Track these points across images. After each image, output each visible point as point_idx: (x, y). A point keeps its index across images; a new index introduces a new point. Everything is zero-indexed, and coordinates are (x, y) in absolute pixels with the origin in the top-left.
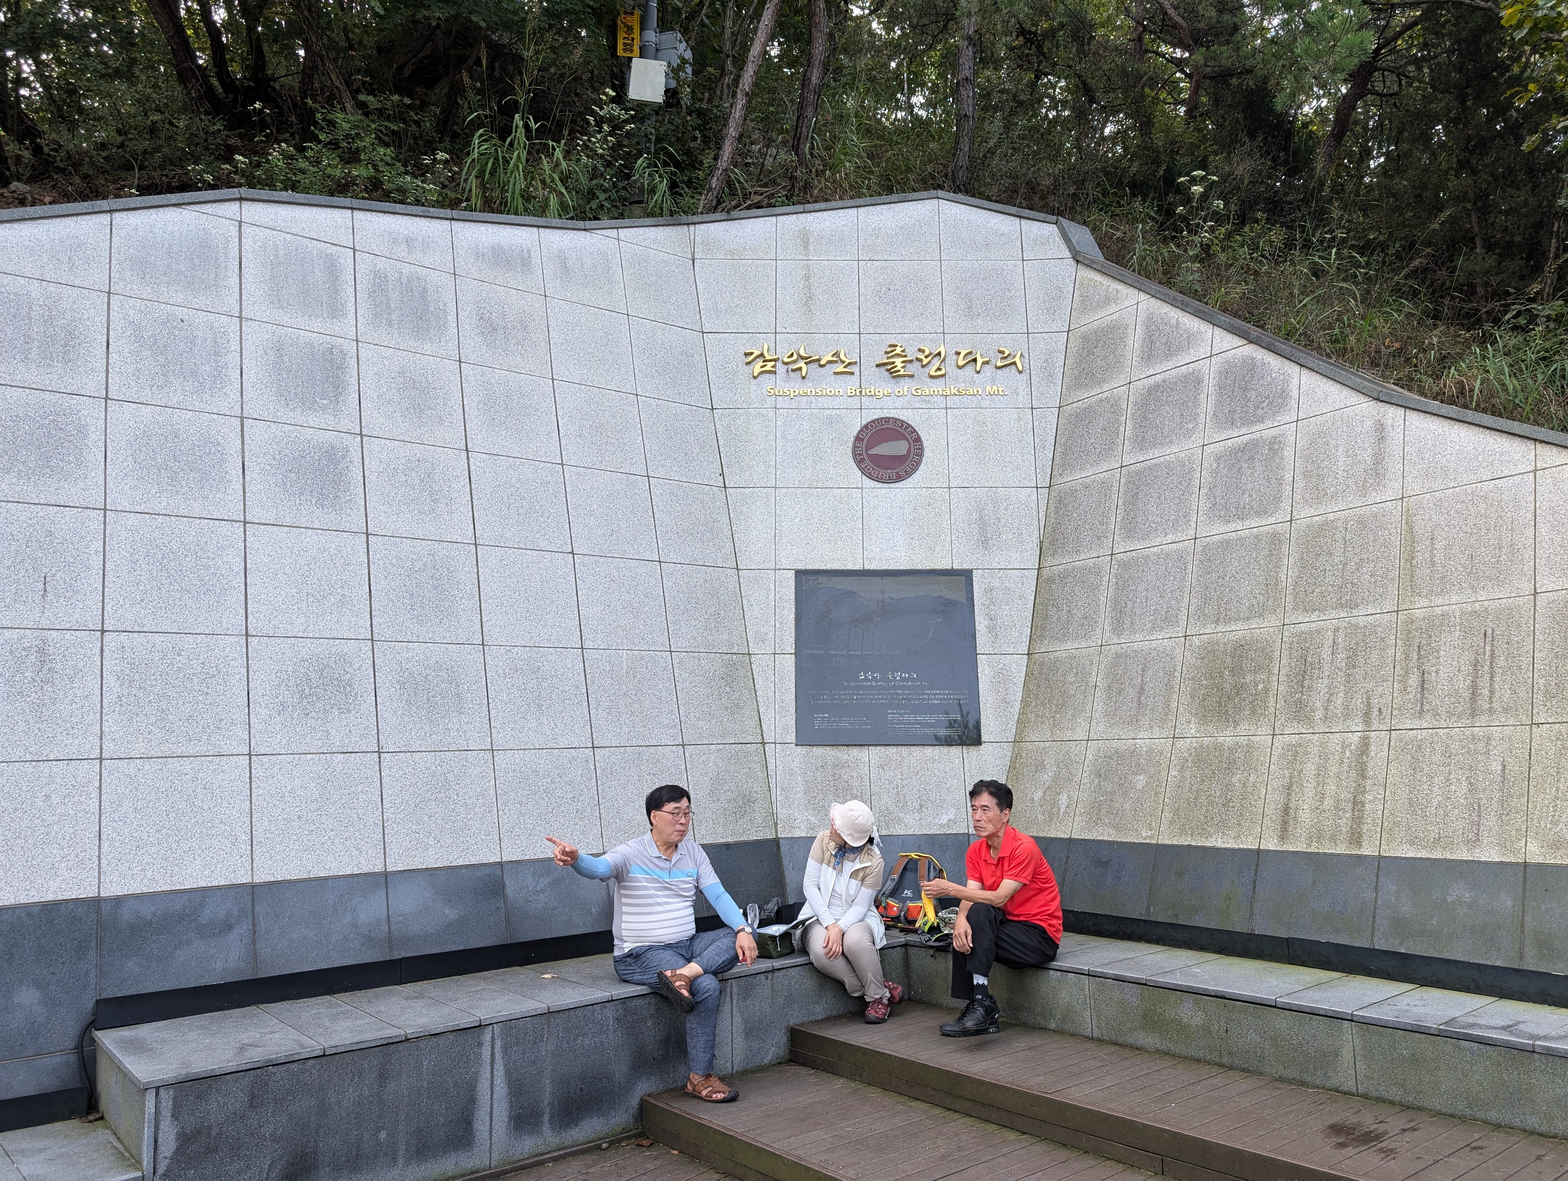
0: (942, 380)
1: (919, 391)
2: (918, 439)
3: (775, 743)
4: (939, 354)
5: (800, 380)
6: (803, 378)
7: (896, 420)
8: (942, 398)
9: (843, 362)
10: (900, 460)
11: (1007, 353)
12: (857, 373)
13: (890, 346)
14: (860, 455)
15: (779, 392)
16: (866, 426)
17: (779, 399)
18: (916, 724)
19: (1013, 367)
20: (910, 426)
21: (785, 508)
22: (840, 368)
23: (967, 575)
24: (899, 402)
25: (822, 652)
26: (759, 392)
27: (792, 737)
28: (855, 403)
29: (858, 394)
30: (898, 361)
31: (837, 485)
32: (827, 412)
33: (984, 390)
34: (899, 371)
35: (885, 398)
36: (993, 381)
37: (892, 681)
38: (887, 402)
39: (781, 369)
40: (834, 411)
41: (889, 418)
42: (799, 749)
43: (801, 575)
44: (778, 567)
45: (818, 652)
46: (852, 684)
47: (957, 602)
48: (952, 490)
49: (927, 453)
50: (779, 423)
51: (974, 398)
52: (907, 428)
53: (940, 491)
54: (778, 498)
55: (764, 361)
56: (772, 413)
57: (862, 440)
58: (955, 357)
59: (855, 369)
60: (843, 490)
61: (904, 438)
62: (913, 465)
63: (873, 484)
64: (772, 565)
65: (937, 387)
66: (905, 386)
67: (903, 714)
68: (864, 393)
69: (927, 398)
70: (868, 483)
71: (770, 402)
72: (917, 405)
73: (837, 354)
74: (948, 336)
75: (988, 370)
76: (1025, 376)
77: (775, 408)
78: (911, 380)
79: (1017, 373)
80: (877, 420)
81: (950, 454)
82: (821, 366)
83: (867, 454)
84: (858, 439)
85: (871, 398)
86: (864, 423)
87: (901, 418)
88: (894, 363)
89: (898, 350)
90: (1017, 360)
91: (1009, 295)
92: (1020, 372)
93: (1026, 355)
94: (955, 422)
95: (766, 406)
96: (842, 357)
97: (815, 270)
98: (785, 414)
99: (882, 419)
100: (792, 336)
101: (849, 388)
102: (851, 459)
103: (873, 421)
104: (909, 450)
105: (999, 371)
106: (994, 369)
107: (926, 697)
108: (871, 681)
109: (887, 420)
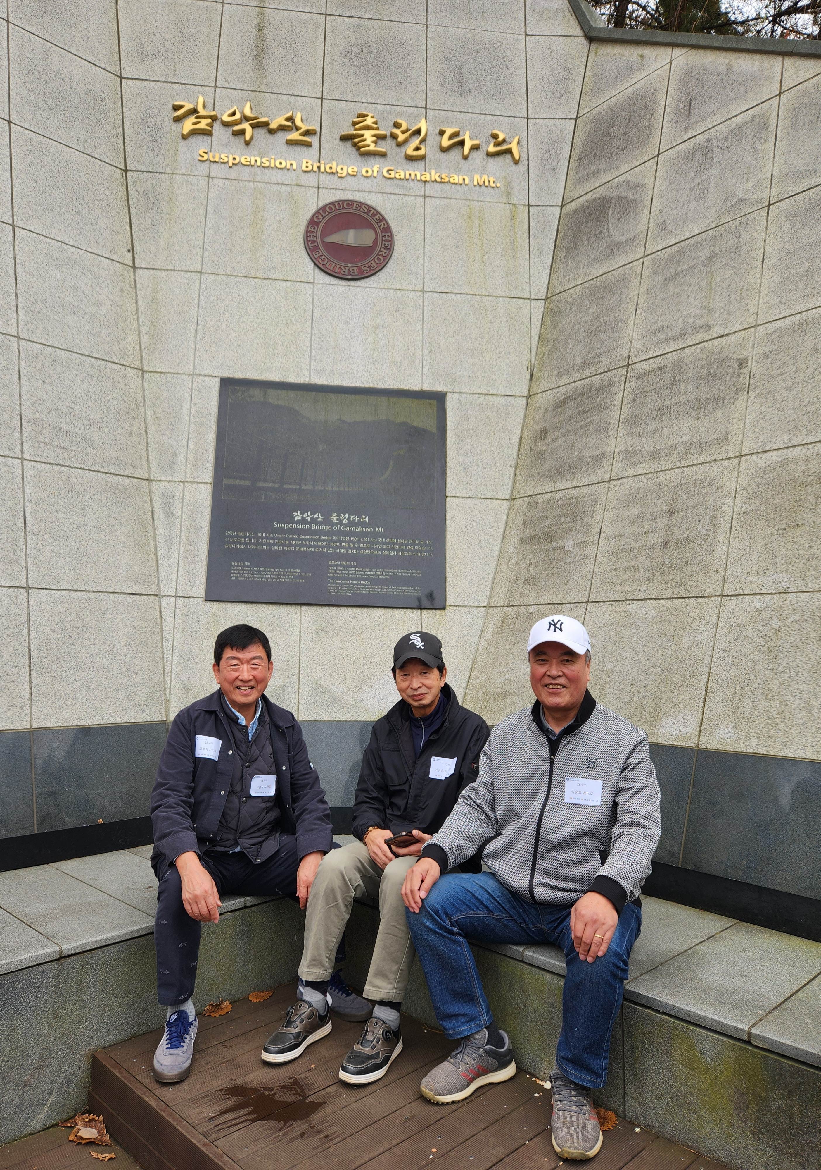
0: (421, 164)
1: (393, 173)
2: (387, 229)
3: (175, 596)
4: (418, 132)
5: (243, 146)
6: (247, 143)
7: (360, 204)
8: (421, 185)
9: (298, 129)
10: (364, 252)
11: (501, 139)
12: (315, 144)
13: (359, 116)
14: (313, 241)
15: (214, 157)
16: (323, 208)
17: (214, 166)
18: (366, 580)
19: (508, 157)
20: (378, 212)
21: (211, 299)
22: (295, 136)
23: (439, 398)
24: (367, 184)
25: (248, 483)
26: (189, 155)
27: (200, 589)
28: (311, 180)
29: (315, 169)
30: (368, 135)
31: (281, 277)
32: (275, 188)
33: (472, 179)
34: (369, 146)
35: (349, 178)
36: (483, 171)
37: (336, 524)
38: (350, 183)
39: (217, 129)
40: (284, 187)
41: (353, 201)
42: (209, 604)
43: (227, 384)
44: (197, 372)
45: (242, 483)
46: (284, 526)
47: (425, 431)
48: (426, 295)
49: (399, 247)
50: (211, 195)
51: (458, 187)
52: (374, 215)
53: (411, 295)
54: (203, 286)
55: (196, 118)
56: (203, 182)
57: (318, 224)
58: (438, 137)
59: (314, 140)
60: (289, 283)
61: (370, 226)
62: (379, 259)
63: (328, 279)
64: (189, 368)
65: (416, 171)
66: (375, 167)
67: (347, 566)
68: (322, 169)
69: (401, 183)
70: (322, 278)
71: (203, 168)
72: (388, 190)
73: (290, 119)
74: (432, 112)
75: (478, 157)
76: (522, 168)
77: (209, 177)
78: (382, 160)
79: (512, 163)
80: (338, 202)
81: (427, 251)
82: (271, 132)
83: (323, 242)
84: (313, 222)
85: (331, 176)
86: (321, 204)
87: (369, 203)
88: (363, 135)
89: (369, 121)
90: (514, 147)
91: (508, 72)
92: (516, 162)
93: (525, 143)
94: (435, 214)
95: (196, 173)
96: (298, 123)
97: (272, 20)
98: (221, 185)
99: (343, 201)
100: (236, 92)
101: (304, 161)
102: (302, 246)
103: (333, 203)
104: (376, 241)
105: (491, 160)
106: (485, 157)
107: (379, 546)
108: (310, 523)
109: (350, 203)
